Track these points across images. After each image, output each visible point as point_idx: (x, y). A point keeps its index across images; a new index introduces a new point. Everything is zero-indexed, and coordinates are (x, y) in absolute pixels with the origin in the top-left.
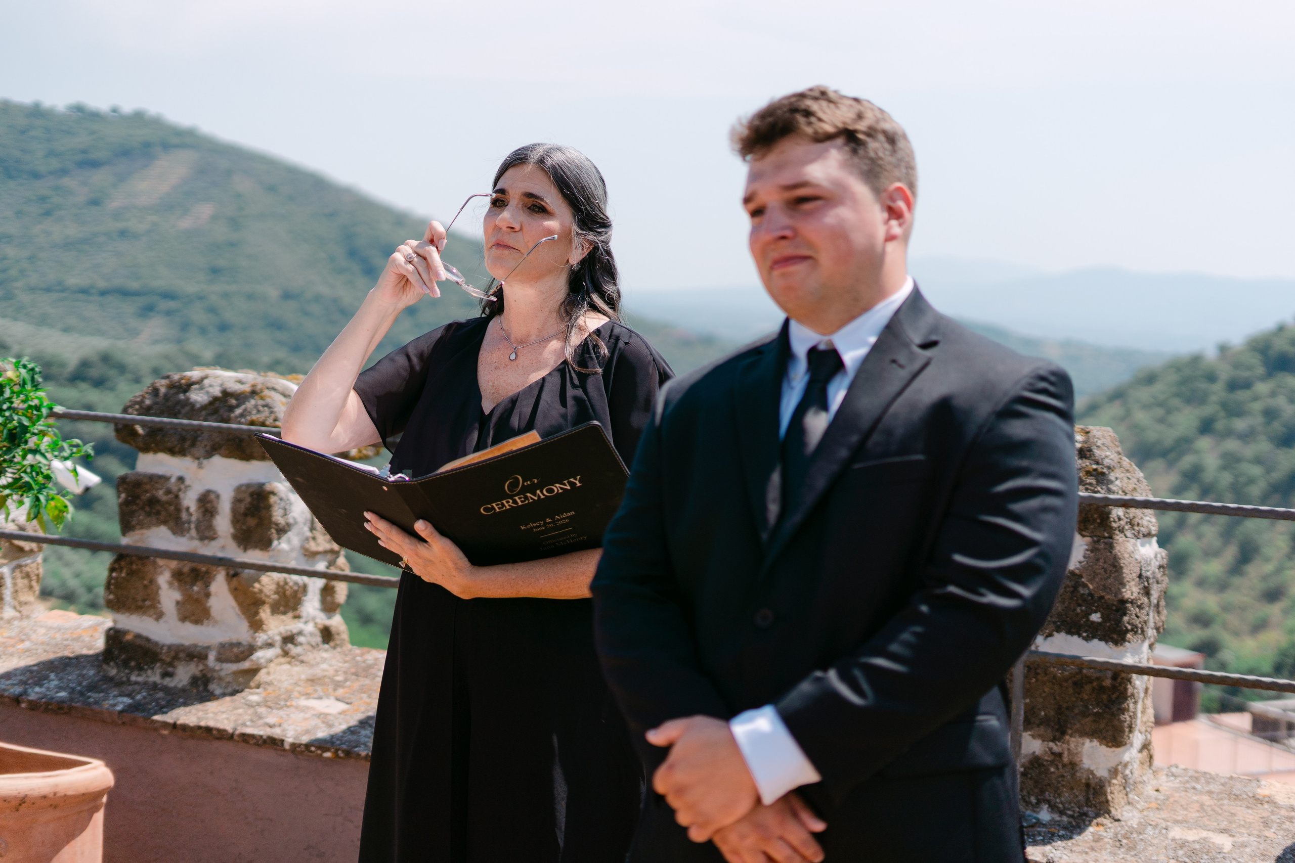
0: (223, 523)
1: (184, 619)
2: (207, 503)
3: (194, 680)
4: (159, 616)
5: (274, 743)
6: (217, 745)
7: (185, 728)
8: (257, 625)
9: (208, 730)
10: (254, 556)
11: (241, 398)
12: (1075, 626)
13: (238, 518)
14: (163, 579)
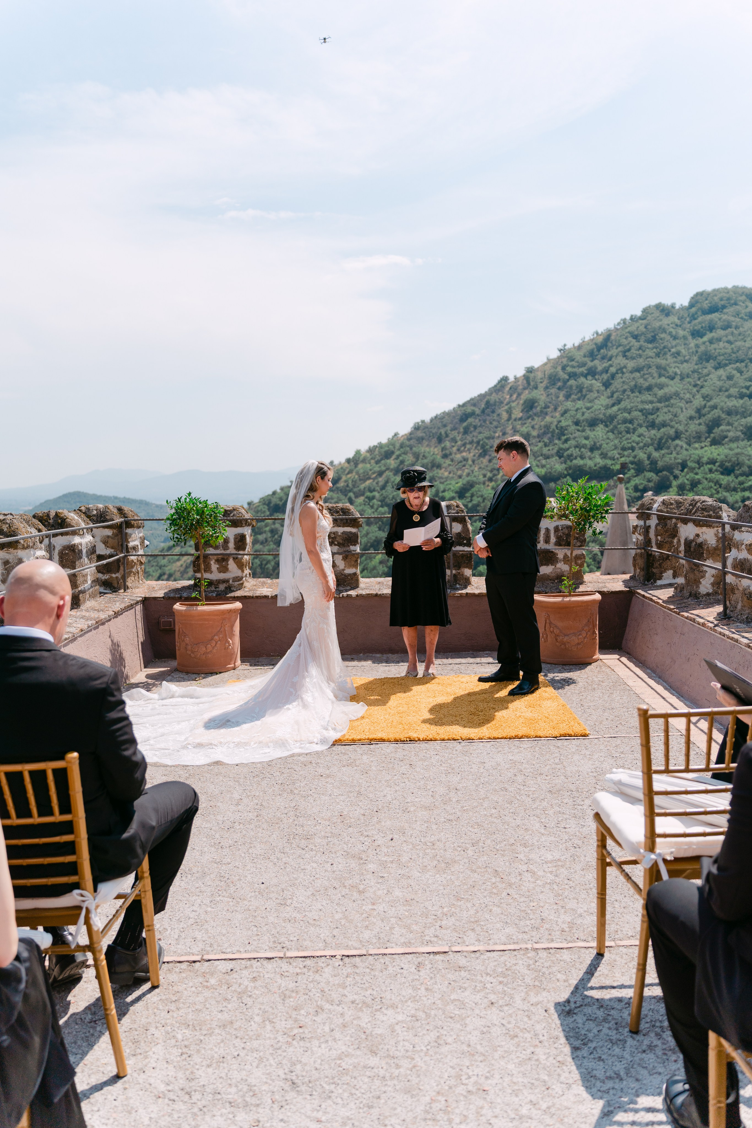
0: (231, 545)
1: (220, 572)
2: (226, 541)
3: (226, 588)
4: (211, 572)
5: (266, 597)
6: (247, 600)
7: (238, 597)
8: (243, 571)
9: (245, 597)
10: (241, 552)
11: (231, 511)
12: (461, 544)
13: (235, 543)
14: (212, 562)
